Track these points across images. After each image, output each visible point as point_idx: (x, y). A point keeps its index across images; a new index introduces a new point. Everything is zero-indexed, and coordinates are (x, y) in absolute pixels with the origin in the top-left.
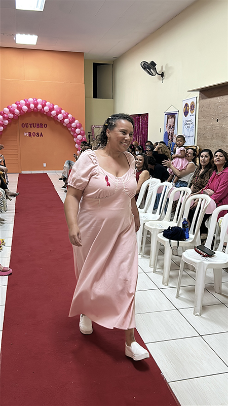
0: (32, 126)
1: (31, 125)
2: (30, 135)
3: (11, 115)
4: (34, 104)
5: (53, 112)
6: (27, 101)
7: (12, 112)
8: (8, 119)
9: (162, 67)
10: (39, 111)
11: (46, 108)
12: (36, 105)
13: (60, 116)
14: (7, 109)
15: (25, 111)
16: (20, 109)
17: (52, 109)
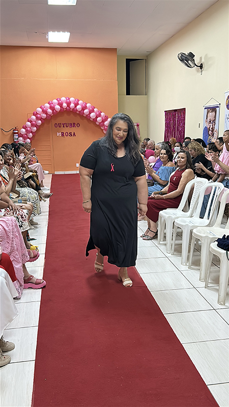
0: (65, 125)
1: (63, 124)
2: (63, 135)
3: (44, 116)
4: (67, 103)
5: (86, 111)
6: (60, 100)
7: (45, 112)
8: (41, 119)
9: (201, 58)
10: (71, 110)
11: (79, 107)
12: (69, 104)
13: (93, 115)
14: (40, 110)
15: (58, 110)
16: (52, 108)
17: (84, 108)
